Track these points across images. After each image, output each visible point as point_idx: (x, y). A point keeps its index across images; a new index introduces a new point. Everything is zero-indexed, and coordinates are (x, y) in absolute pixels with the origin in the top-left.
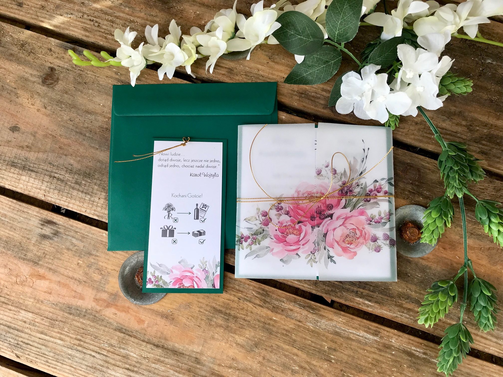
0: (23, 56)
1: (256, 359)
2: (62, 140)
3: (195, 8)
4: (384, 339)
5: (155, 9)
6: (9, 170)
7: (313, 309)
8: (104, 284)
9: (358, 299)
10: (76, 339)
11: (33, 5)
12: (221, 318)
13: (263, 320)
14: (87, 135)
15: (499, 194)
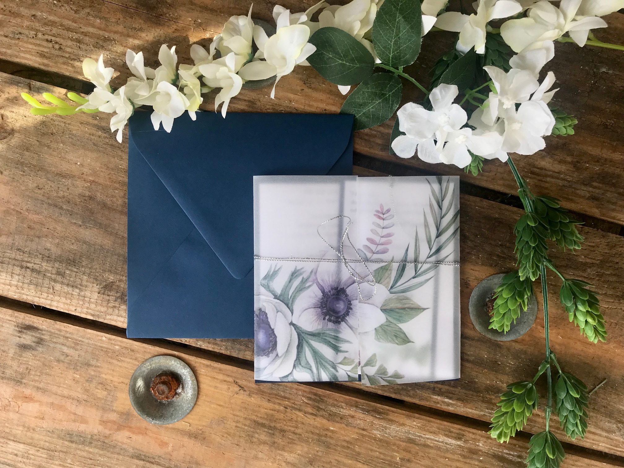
2: (30, 216)
3: (195, 14)
4: (470, 443)
5: (137, 18)
7: (380, 413)
8: (112, 401)
9: (436, 397)
12: (264, 433)
13: (318, 432)
14: (64, 207)
15: (614, 251)
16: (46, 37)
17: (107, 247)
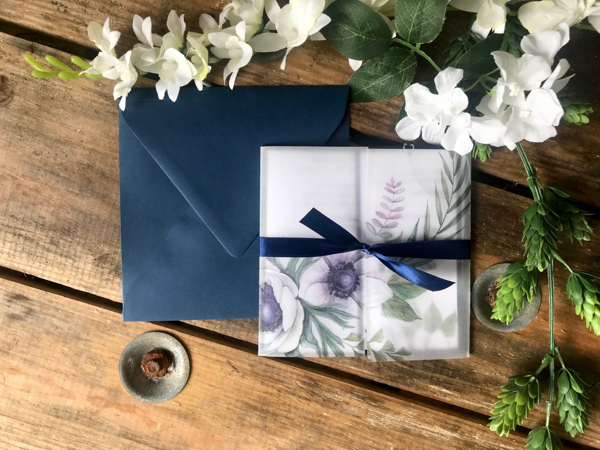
2: (26, 183)
4: (466, 435)
7: (375, 401)
8: (101, 377)
9: (433, 387)
12: (256, 416)
13: (310, 417)
14: (62, 174)
17: (103, 218)
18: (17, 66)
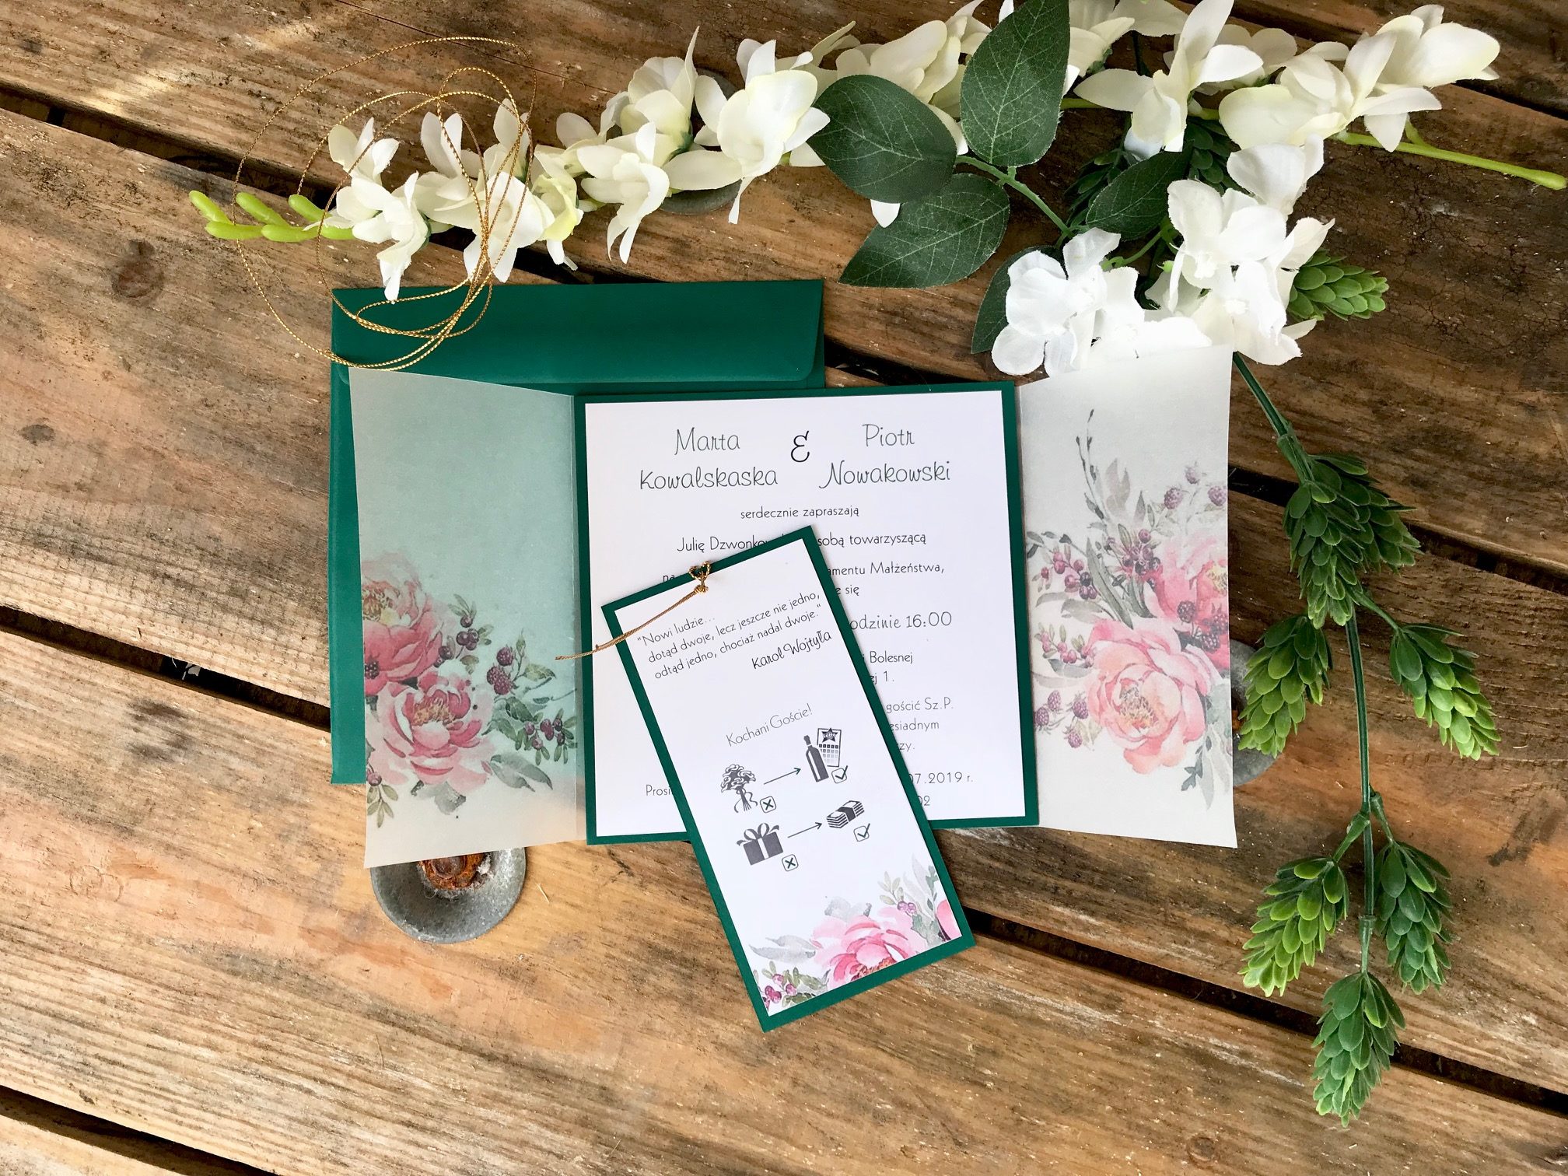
0: (50, 207)
1: (773, 1085)
2: (183, 464)
3: (570, 53)
4: (1134, 1019)
5: (447, 56)
6: (28, 558)
8: (330, 886)
9: (1059, 909)
10: (255, 1044)
11: (72, 46)
12: (670, 974)
14: (259, 448)
15: (1458, 601)
16: (249, 85)
18: (172, 223)
